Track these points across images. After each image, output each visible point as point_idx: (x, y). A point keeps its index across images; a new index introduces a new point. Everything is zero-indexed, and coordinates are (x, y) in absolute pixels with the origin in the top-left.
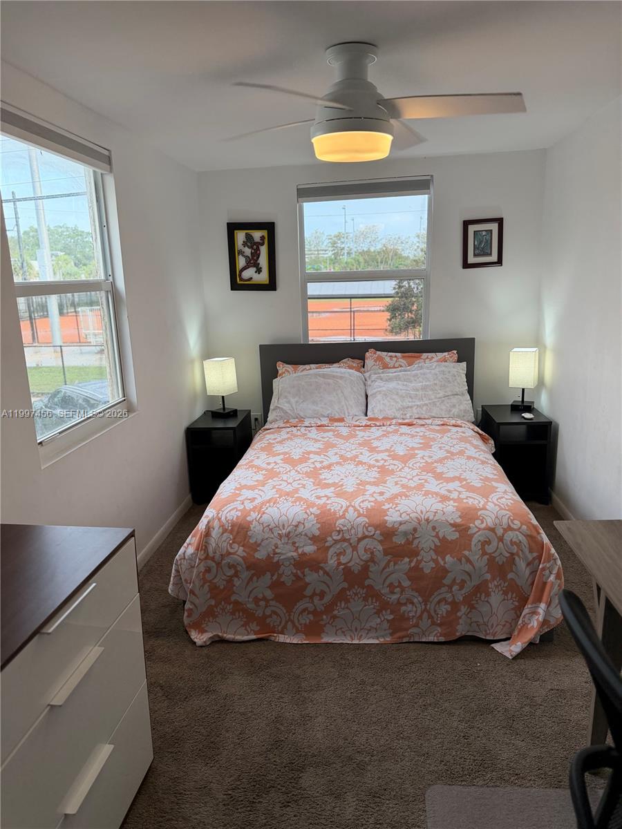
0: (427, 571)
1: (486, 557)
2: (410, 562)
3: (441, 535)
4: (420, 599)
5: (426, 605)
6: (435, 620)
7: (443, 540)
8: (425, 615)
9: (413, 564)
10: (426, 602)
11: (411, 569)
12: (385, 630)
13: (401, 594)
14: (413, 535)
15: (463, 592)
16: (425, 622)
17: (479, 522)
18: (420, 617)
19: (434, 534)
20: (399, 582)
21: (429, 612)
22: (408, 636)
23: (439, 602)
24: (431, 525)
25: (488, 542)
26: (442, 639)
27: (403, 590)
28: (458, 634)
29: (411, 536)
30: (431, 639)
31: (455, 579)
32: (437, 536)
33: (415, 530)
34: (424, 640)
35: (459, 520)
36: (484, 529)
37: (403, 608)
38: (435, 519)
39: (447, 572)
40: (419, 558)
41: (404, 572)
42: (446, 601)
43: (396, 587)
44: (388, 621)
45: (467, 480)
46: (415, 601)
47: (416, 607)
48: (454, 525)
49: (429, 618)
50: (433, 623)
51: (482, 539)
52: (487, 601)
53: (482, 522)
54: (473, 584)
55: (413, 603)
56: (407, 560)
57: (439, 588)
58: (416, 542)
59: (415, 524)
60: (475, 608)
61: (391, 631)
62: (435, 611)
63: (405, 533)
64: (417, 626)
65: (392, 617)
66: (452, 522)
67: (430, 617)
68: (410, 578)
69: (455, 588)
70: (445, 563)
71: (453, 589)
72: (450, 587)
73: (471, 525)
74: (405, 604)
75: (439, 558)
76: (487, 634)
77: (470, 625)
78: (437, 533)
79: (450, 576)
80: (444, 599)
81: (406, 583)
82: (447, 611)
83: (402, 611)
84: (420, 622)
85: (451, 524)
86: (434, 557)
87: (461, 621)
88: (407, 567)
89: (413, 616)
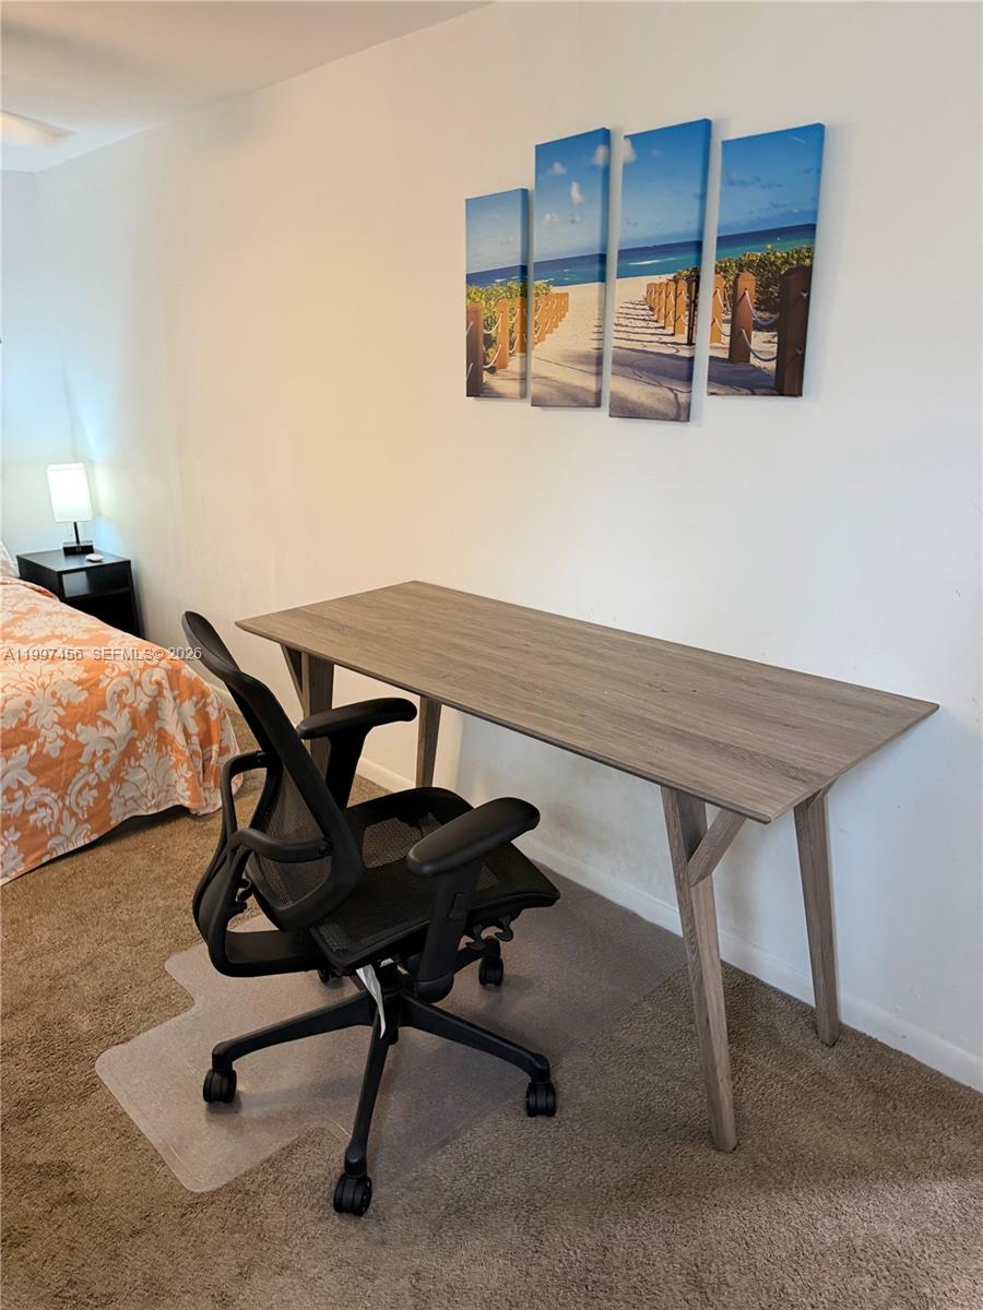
0: (55, 755)
1: (126, 711)
2: (29, 750)
3: (64, 702)
4: (53, 795)
5: (63, 800)
6: (81, 816)
7: (68, 706)
8: (66, 814)
9: (33, 752)
10: (62, 798)
11: (32, 759)
12: (14, 858)
13: (26, 796)
14: (26, 711)
15: (109, 766)
16: (69, 825)
17: (110, 670)
18: (60, 820)
19: (55, 701)
20: (20, 782)
21: (69, 809)
22: (48, 853)
23: (80, 791)
24: (48, 691)
25: (126, 691)
26: (95, 837)
27: (26, 791)
28: (114, 823)
29: (24, 713)
30: (80, 843)
31: (94, 753)
32: (59, 703)
33: (28, 704)
34: (71, 849)
35: (85, 676)
36: (118, 676)
37: (32, 818)
38: (53, 681)
39: (83, 746)
40: (41, 740)
41: (23, 766)
42: (90, 786)
43: (18, 790)
44: (15, 843)
45: (66, 636)
46: (47, 800)
47: (51, 808)
48: (79, 683)
49: (71, 818)
50: (79, 822)
51: (119, 689)
52: (140, 766)
53: (114, 670)
54: (119, 750)
55: (45, 805)
56: (23, 748)
57: (77, 771)
58: (32, 720)
59: (27, 696)
60: (126, 781)
61: (22, 855)
62: (77, 804)
63: (16, 712)
64: (58, 833)
65: (18, 835)
66: (77, 679)
67: (73, 814)
68: (33, 772)
69: (98, 764)
70: (77, 735)
71: (96, 766)
72: (91, 765)
73: (102, 677)
74: (34, 810)
75: (68, 731)
76: (148, 809)
77: (125, 805)
78: (59, 700)
79: (87, 751)
80: (87, 784)
81: (29, 781)
82: (95, 798)
83: (31, 822)
84: (61, 826)
85: (75, 683)
86: (61, 732)
87: (113, 805)
88: (25, 758)
89: (50, 823)
